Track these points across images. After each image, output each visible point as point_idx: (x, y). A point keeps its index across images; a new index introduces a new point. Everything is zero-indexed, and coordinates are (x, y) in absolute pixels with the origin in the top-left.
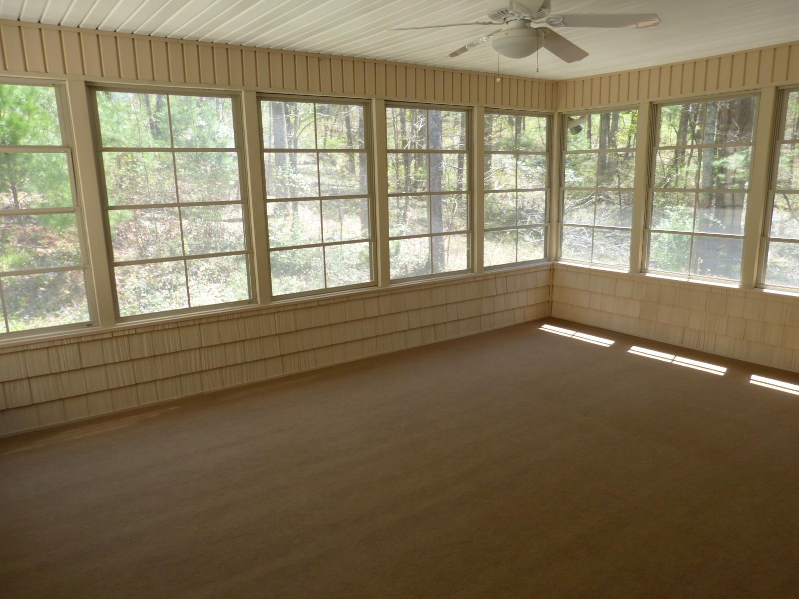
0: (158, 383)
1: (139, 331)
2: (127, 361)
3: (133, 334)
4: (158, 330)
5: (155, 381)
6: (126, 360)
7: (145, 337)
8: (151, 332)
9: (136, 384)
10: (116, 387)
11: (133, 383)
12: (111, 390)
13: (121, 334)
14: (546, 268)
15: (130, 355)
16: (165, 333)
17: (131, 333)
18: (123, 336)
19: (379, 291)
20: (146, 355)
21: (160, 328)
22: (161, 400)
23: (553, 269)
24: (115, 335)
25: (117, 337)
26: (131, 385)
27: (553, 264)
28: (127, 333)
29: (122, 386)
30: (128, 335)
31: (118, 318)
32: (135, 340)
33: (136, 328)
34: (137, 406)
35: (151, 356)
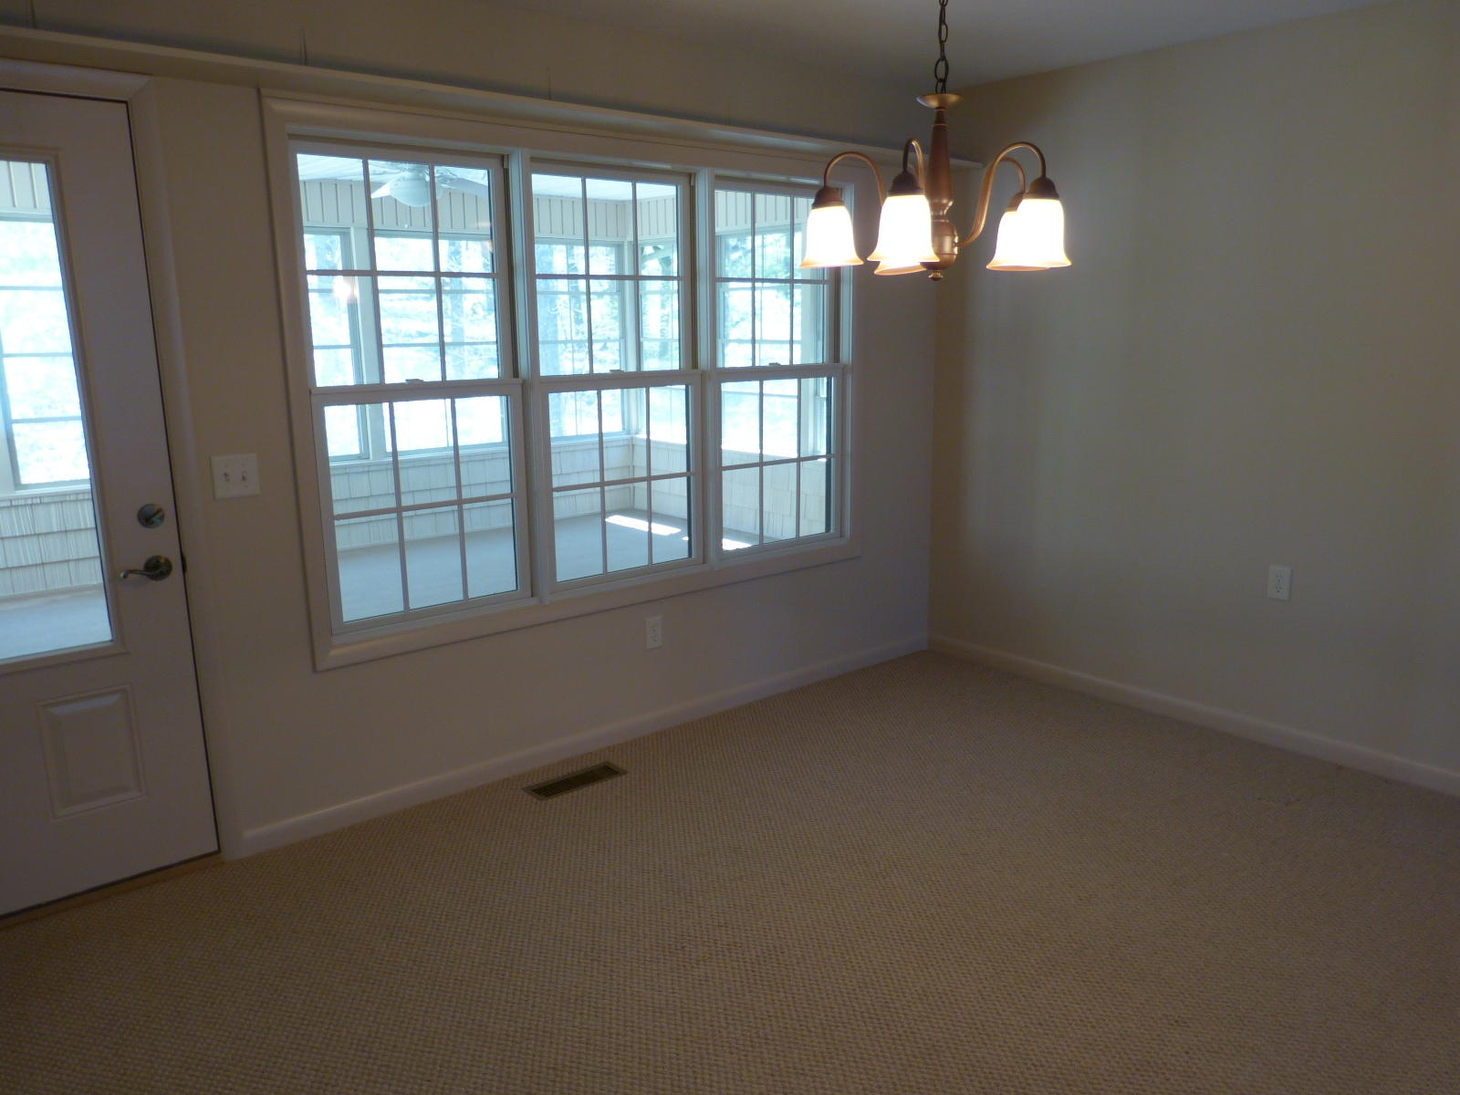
0: (72, 565)
1: (46, 500)
2: (31, 535)
3: (37, 504)
4: (70, 501)
5: (68, 561)
6: (29, 533)
7: (53, 508)
8: (62, 502)
9: (43, 564)
10: (16, 565)
11: (39, 562)
12: (10, 569)
13: (22, 502)
14: (622, 443)
15: (34, 529)
16: (79, 504)
17: (35, 501)
18: (25, 505)
19: (369, 466)
20: (55, 530)
21: (73, 498)
22: (74, 585)
23: (633, 445)
24: (14, 503)
25: (17, 507)
26: (37, 565)
27: (632, 439)
28: (29, 502)
29: (24, 564)
30: (31, 505)
31: (17, 484)
32: (40, 511)
33: (41, 497)
34: (44, 589)
35: (61, 532)
